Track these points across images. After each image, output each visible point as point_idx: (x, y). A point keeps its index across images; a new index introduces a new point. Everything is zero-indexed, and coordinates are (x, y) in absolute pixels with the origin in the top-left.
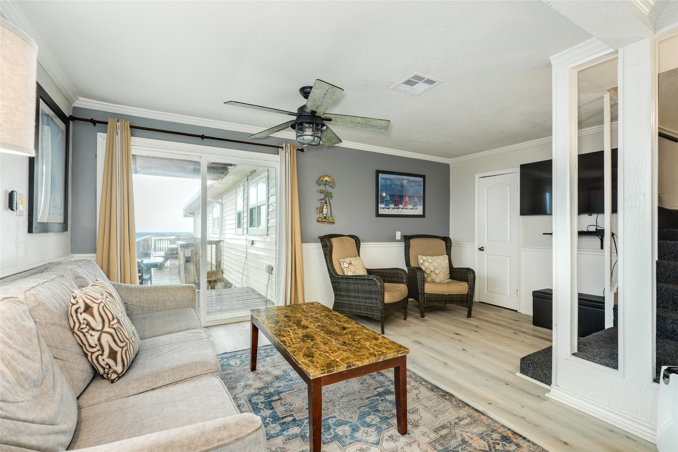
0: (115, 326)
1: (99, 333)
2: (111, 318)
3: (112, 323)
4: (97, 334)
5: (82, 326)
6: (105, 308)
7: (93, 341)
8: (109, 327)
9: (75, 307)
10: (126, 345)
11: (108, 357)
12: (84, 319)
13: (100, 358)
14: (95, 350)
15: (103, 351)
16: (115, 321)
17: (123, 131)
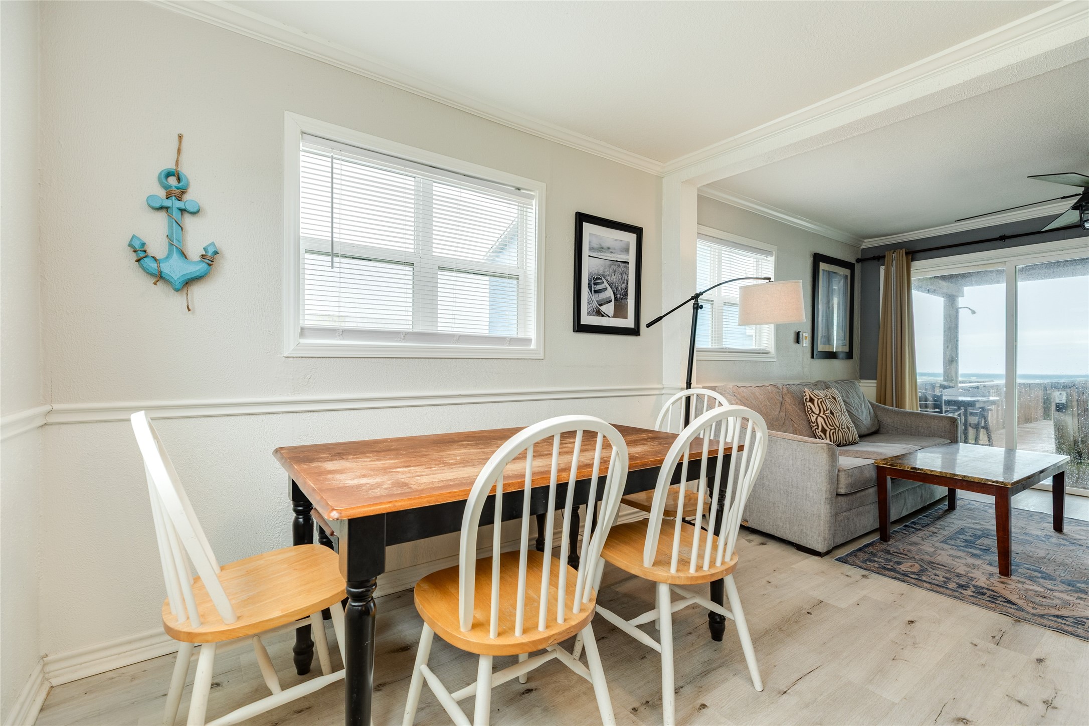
0: (827, 415)
1: (816, 416)
2: (825, 410)
3: (826, 412)
4: (815, 416)
5: (809, 410)
6: (822, 402)
7: (813, 419)
8: (823, 414)
9: (805, 398)
10: (834, 429)
11: (821, 431)
12: (809, 406)
13: (817, 430)
14: (814, 425)
15: (818, 427)
16: (828, 411)
17: (898, 261)
